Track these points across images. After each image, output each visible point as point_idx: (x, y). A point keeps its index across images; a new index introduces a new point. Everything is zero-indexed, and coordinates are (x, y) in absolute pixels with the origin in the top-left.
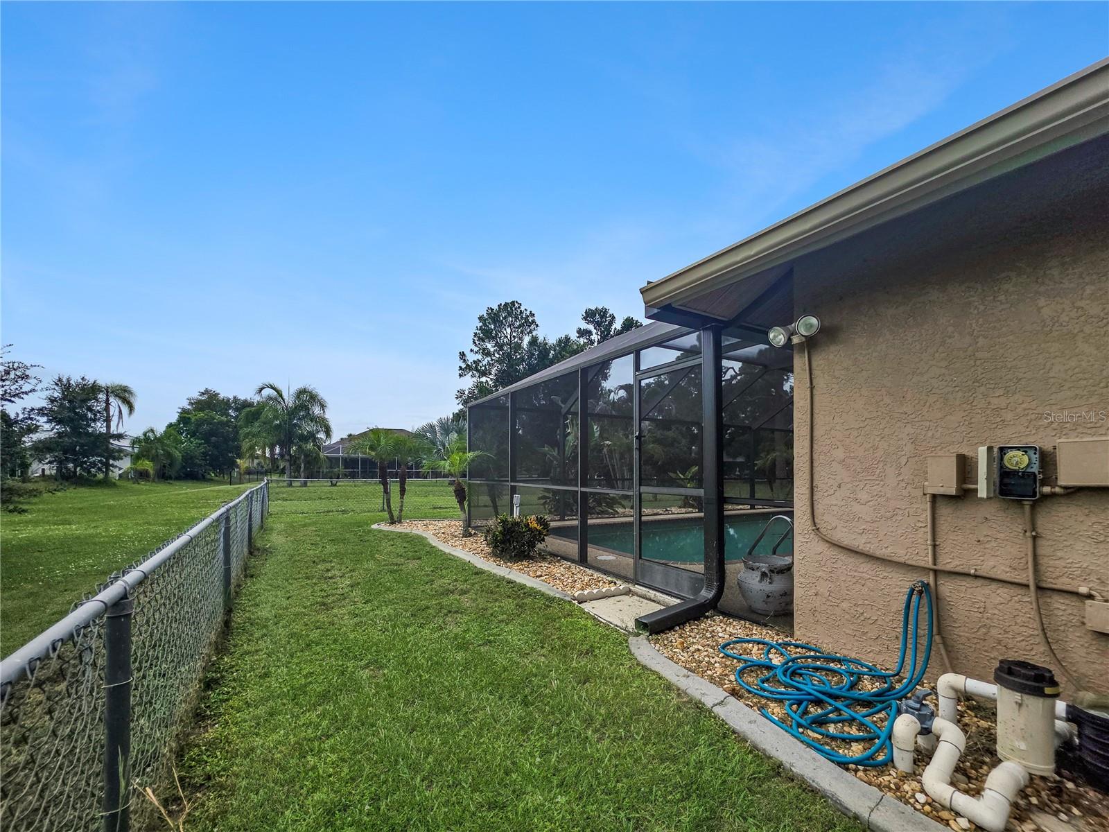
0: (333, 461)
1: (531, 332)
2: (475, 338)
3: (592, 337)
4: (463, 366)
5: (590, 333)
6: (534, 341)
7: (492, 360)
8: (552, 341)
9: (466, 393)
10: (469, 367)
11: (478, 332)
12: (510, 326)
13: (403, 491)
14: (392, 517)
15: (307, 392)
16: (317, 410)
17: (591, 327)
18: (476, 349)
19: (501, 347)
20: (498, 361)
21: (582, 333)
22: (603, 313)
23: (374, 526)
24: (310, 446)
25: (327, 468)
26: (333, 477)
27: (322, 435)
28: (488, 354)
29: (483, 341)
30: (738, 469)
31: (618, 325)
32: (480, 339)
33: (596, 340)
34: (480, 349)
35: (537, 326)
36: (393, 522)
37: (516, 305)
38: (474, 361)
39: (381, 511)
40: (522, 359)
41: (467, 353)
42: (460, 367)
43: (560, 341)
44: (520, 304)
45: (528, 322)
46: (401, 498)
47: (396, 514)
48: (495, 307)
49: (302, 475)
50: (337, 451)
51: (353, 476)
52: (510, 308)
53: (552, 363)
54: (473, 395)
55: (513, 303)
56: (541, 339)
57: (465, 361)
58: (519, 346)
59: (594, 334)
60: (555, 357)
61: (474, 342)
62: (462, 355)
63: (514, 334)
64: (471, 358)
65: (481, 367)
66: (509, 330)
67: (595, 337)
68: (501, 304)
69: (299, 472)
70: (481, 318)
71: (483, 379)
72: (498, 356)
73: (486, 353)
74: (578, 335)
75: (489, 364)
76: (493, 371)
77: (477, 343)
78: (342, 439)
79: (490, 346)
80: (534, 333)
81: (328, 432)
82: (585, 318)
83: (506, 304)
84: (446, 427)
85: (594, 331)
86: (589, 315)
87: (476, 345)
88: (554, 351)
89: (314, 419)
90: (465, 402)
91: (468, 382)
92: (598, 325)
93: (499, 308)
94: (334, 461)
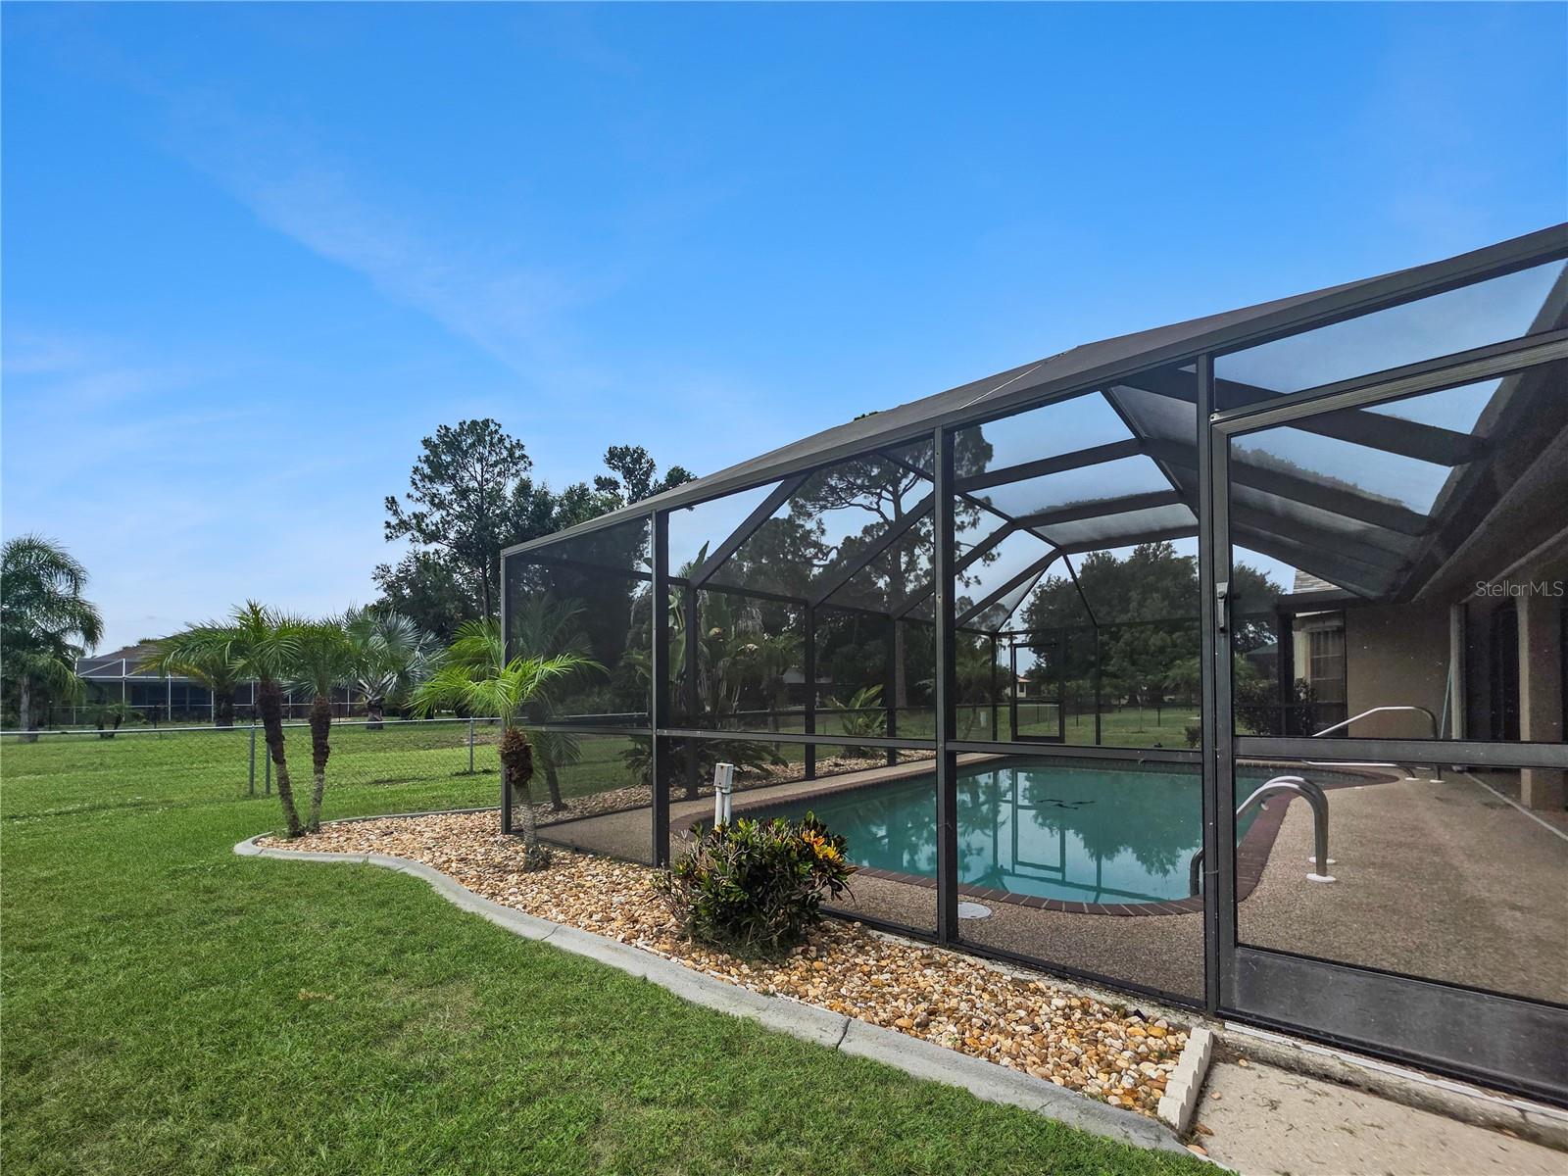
0: (101, 691)
1: (517, 474)
2: (415, 477)
3: (620, 492)
4: (394, 521)
5: (615, 485)
6: (524, 488)
7: (448, 515)
8: (557, 490)
9: (394, 570)
10: (403, 525)
11: (420, 465)
12: (480, 460)
13: (321, 753)
14: (294, 821)
15: (35, 547)
16: (61, 587)
17: (618, 476)
18: (418, 495)
19: (463, 493)
20: (459, 517)
21: (603, 484)
22: (639, 455)
23: (244, 848)
24: (44, 660)
25: (90, 702)
26: (106, 722)
27: (74, 639)
28: (441, 505)
29: (431, 480)
30: (818, 694)
31: (659, 476)
32: (424, 477)
33: (626, 496)
34: (425, 495)
35: (530, 464)
36: (296, 833)
37: (493, 427)
38: (414, 514)
39: (246, 798)
40: (504, 517)
41: (401, 500)
42: (386, 522)
43: (571, 492)
44: (500, 426)
45: (515, 456)
46: (316, 772)
47: (302, 814)
48: (454, 427)
49: (25, 718)
50: (117, 668)
51: (155, 717)
52: (481, 429)
53: (556, 526)
54: (404, 577)
55: (486, 423)
56: (536, 486)
57: (396, 513)
58: (496, 496)
59: (622, 487)
60: (563, 515)
61: (414, 483)
62: (392, 502)
63: (487, 476)
64: (408, 509)
65: (427, 525)
66: (478, 467)
67: (624, 492)
68: (464, 422)
69: (17, 711)
70: (427, 443)
71: (432, 547)
72: (458, 509)
73: (439, 504)
74: (596, 487)
75: (444, 521)
76: (452, 535)
77: (420, 485)
78: (124, 648)
79: (445, 490)
80: (524, 475)
81: (91, 629)
82: (609, 461)
83: (474, 423)
84: (359, 625)
85: (622, 482)
86: (615, 456)
87: (417, 488)
88: (561, 505)
89: (54, 605)
90: (390, 587)
91: (401, 552)
92: (628, 473)
93: (462, 429)
94: (106, 689)
